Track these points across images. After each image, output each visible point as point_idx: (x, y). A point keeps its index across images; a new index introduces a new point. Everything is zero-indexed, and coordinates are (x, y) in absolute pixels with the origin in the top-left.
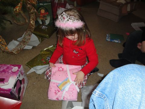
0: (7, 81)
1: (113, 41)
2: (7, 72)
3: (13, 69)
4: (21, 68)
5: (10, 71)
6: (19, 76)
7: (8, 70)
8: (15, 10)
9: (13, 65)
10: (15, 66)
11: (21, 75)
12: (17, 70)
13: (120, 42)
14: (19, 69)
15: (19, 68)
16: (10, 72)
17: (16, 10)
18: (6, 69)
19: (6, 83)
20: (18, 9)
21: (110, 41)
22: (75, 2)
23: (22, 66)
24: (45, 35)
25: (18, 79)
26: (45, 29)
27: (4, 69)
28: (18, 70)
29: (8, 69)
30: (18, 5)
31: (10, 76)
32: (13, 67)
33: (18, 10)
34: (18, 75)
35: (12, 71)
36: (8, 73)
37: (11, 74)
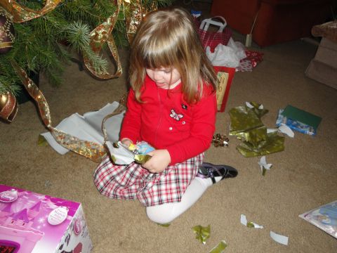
2: (33, 220)
3: (52, 213)
4: (77, 212)
5: (41, 220)
6: (68, 240)
7: (35, 214)
8: (94, 34)
9: (54, 201)
10: (58, 205)
11: (73, 236)
12: (63, 219)
14: (70, 217)
15: (69, 214)
16: (42, 224)
17: (97, 35)
18: (32, 209)
20: (104, 33)
22: (248, 35)
23: (80, 206)
25: (61, 251)
27: (25, 210)
28: (66, 221)
29: (38, 210)
30: (105, 24)
31: (40, 238)
32: (52, 205)
33: (100, 36)
34: (63, 238)
35: (47, 221)
36: (35, 224)
37: (43, 229)
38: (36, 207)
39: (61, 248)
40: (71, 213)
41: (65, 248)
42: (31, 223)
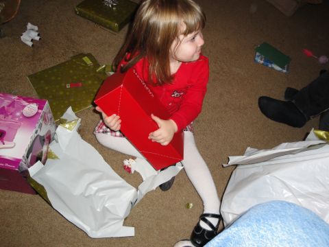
0: (11, 140)
1: (270, 66)
2: (11, 114)
3: (26, 109)
4: (45, 107)
5: (18, 114)
6: (40, 126)
7: (12, 110)
9: (24, 99)
10: (29, 102)
11: (43, 124)
12: (35, 112)
13: (285, 71)
14: (40, 111)
15: (38, 108)
16: (18, 117)
18: (9, 106)
19: (7, 144)
21: (263, 64)
23: (47, 103)
24: (110, 22)
25: (36, 135)
26: (112, 5)
27: (4, 107)
28: (37, 113)
29: (14, 107)
31: (19, 126)
32: (24, 103)
34: (37, 125)
35: (22, 114)
36: (14, 117)
37: (20, 120)
38: (12, 104)
39: (36, 132)
40: (40, 108)
41: (39, 133)
42: (10, 117)
